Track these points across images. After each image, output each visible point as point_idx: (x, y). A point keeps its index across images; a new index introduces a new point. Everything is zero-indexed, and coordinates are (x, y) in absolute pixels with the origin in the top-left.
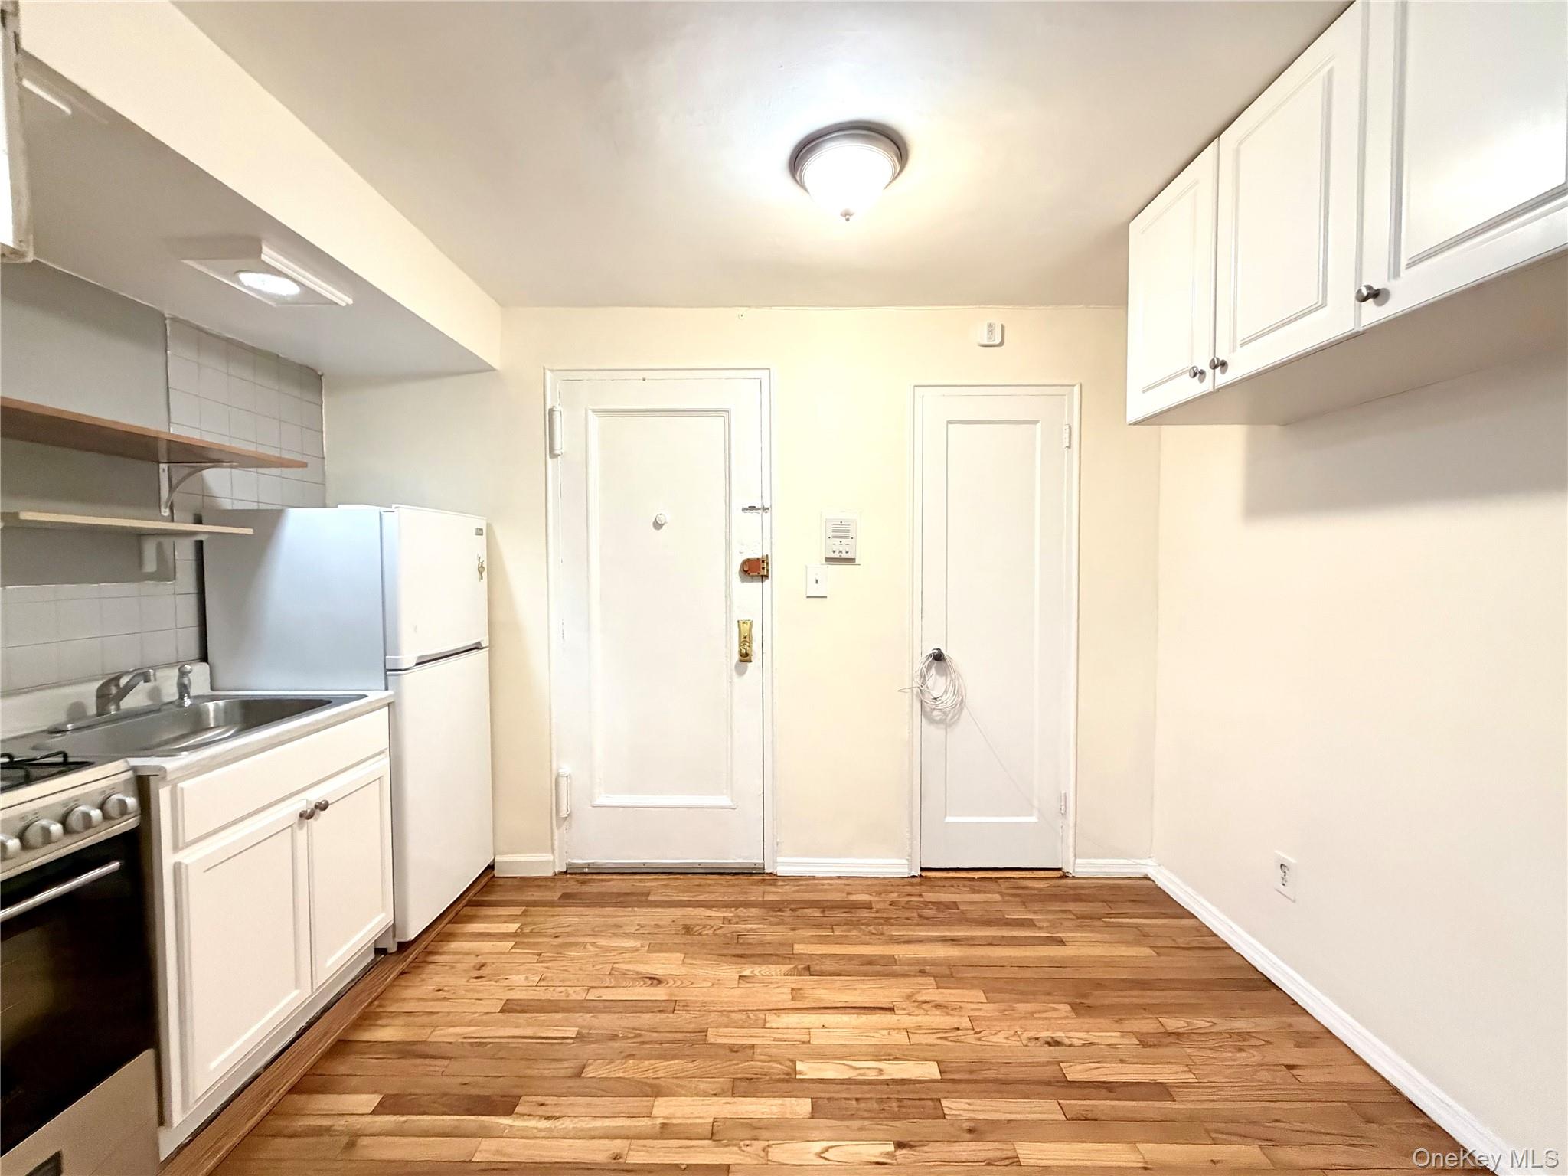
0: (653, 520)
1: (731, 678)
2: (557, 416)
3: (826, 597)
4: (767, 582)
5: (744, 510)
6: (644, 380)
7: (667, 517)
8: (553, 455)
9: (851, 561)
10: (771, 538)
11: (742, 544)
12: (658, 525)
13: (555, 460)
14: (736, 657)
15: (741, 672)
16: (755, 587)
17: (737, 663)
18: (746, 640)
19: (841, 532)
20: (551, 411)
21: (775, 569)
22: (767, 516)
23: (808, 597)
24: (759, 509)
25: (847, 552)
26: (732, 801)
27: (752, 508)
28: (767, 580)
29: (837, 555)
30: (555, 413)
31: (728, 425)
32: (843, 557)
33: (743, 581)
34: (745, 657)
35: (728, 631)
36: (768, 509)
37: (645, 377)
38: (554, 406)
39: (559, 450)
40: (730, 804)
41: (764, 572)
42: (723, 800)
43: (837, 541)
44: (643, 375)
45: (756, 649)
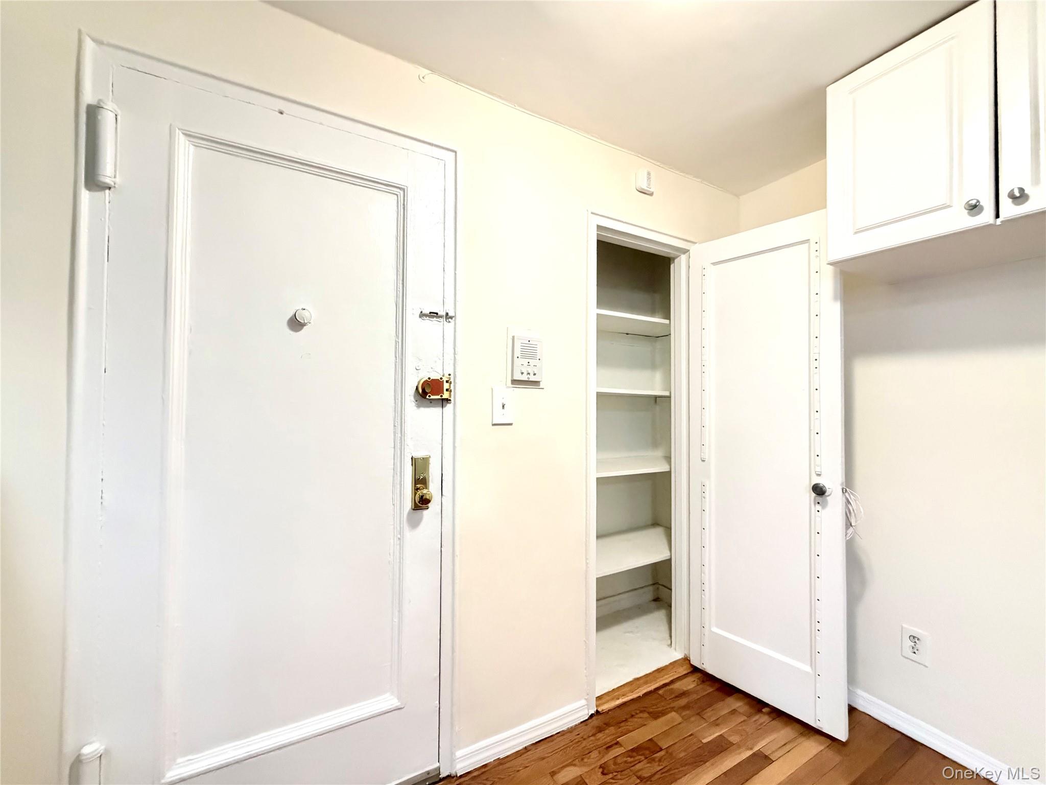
0: (292, 314)
1: (401, 532)
2: (107, 120)
3: (511, 424)
4: (449, 407)
5: (422, 315)
6: (281, 113)
7: (308, 314)
8: (93, 181)
9: (536, 383)
10: (455, 354)
11: (420, 360)
12: (296, 324)
13: (98, 195)
14: (408, 504)
15: (414, 524)
16: (432, 413)
17: (409, 514)
18: (420, 482)
19: (530, 352)
20: (93, 112)
21: (461, 393)
22: (449, 326)
23: (494, 425)
24: (441, 317)
25: (535, 374)
26: (399, 698)
27: (434, 315)
28: (448, 405)
29: (524, 377)
30: (103, 112)
31: (403, 207)
32: (530, 380)
33: (418, 406)
34: (422, 503)
35: (397, 471)
36: (451, 318)
37: (282, 109)
38: (100, 100)
39: (108, 171)
40: (394, 702)
41: (446, 395)
42: (387, 701)
43: (525, 362)
44: (282, 105)
45: (433, 489)
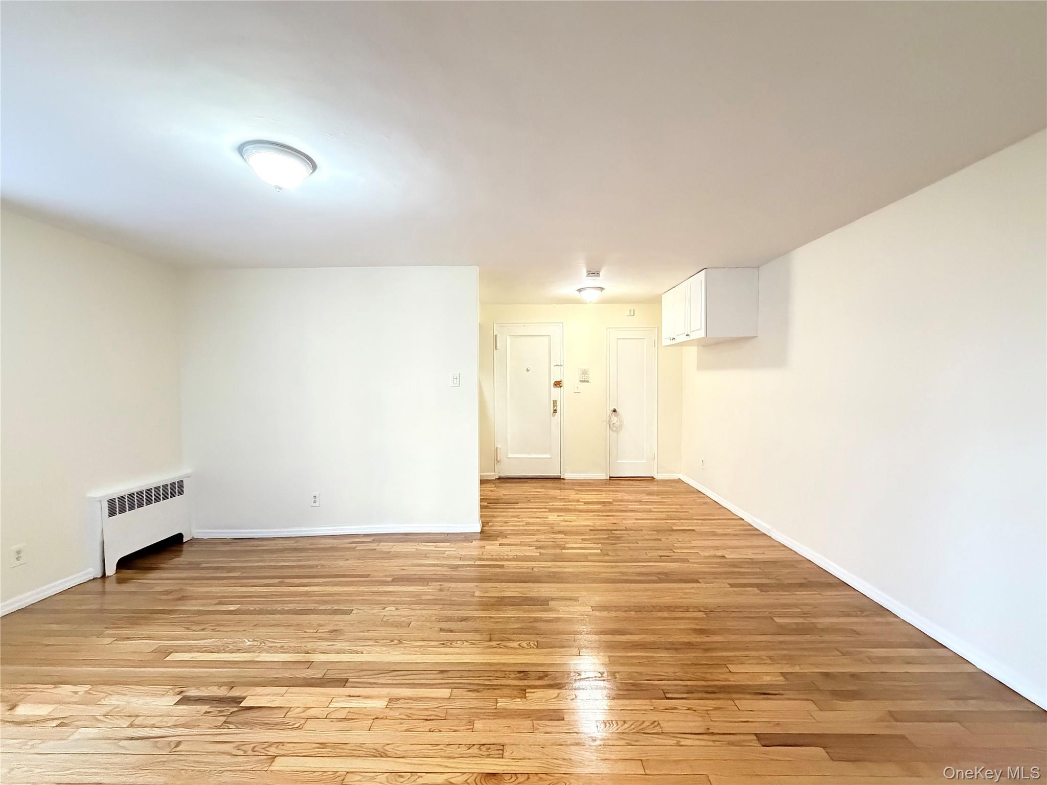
0: (526, 369)
1: (551, 417)
2: (498, 337)
3: (580, 393)
4: (562, 388)
5: (555, 366)
6: (524, 326)
7: (531, 368)
8: (496, 349)
9: (588, 381)
10: (563, 374)
11: (554, 376)
12: (528, 370)
13: (497, 351)
14: (552, 411)
15: (554, 416)
16: (558, 389)
17: (552, 413)
18: (555, 406)
19: (585, 372)
20: (496, 336)
21: (565, 384)
22: (562, 368)
23: (575, 393)
24: (560, 366)
25: (586, 379)
27: (558, 365)
29: (583, 380)
31: (550, 340)
33: (554, 388)
34: (555, 411)
35: (550, 403)
36: (562, 365)
38: (497, 334)
39: (498, 348)
40: (550, 457)
41: (561, 385)
42: (548, 456)
43: (583, 375)
44: (524, 324)
45: (558, 409)
